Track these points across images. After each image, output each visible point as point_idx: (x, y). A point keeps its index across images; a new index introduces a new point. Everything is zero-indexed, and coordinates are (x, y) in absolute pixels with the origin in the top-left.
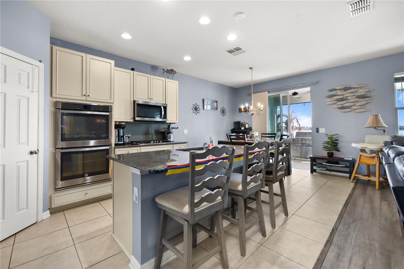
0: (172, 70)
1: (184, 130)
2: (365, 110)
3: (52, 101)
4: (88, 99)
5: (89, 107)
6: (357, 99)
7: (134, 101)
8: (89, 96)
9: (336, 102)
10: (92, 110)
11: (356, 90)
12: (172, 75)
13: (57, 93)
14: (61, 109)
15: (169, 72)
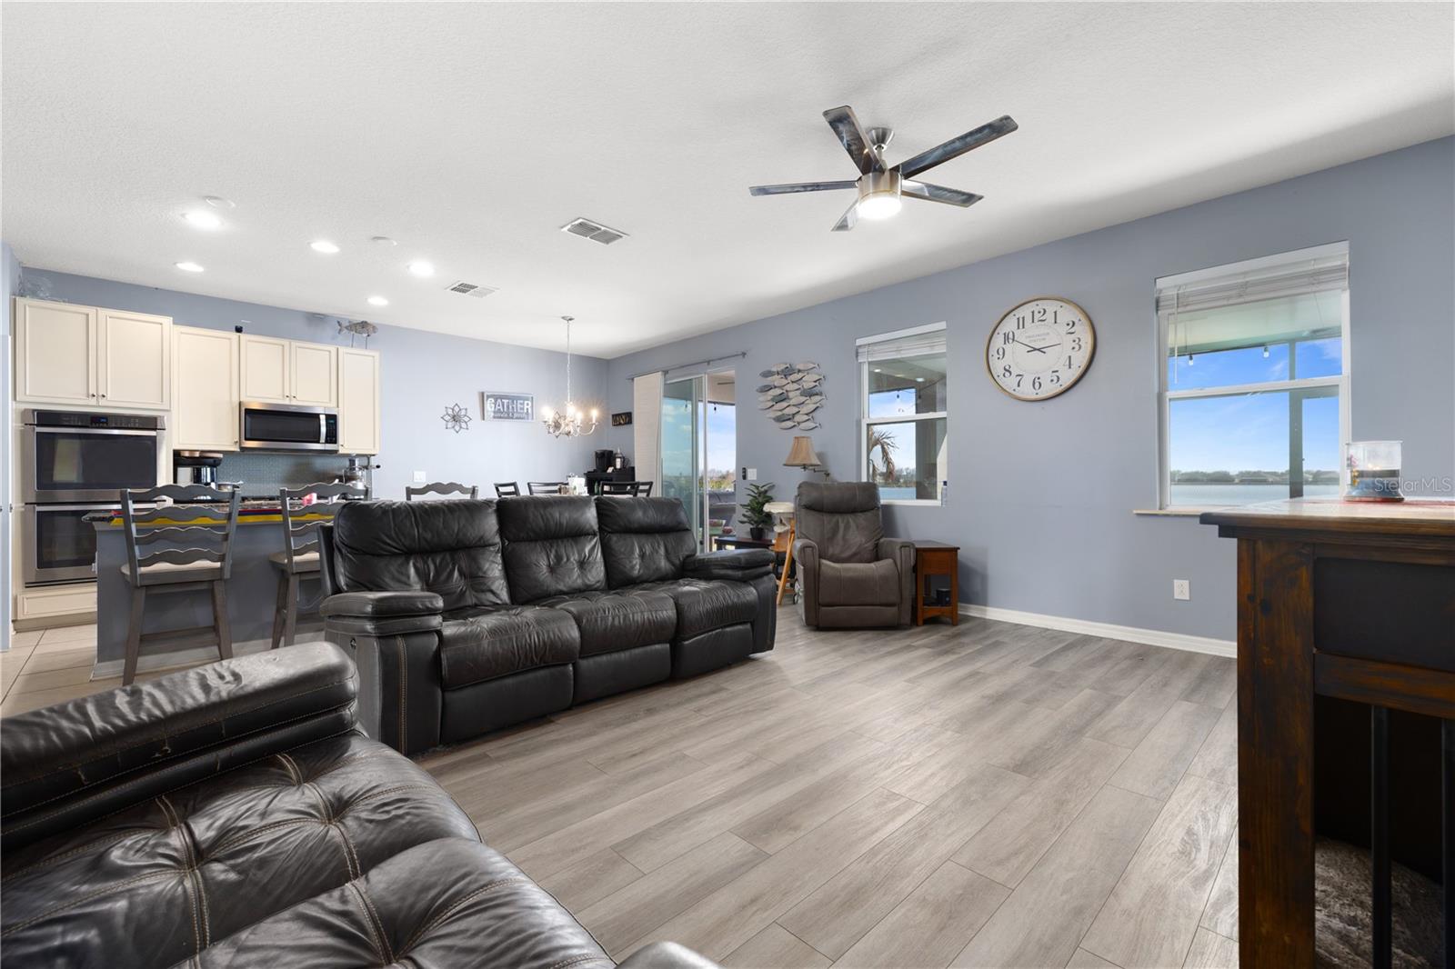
0: (364, 325)
1: (415, 473)
2: (813, 425)
3: (16, 409)
4: (102, 402)
5: (105, 420)
6: (803, 399)
7: (240, 404)
8: (104, 396)
9: (771, 404)
10: (114, 425)
11: (800, 375)
12: (365, 335)
13: (28, 393)
14: (37, 425)
15: (353, 328)
